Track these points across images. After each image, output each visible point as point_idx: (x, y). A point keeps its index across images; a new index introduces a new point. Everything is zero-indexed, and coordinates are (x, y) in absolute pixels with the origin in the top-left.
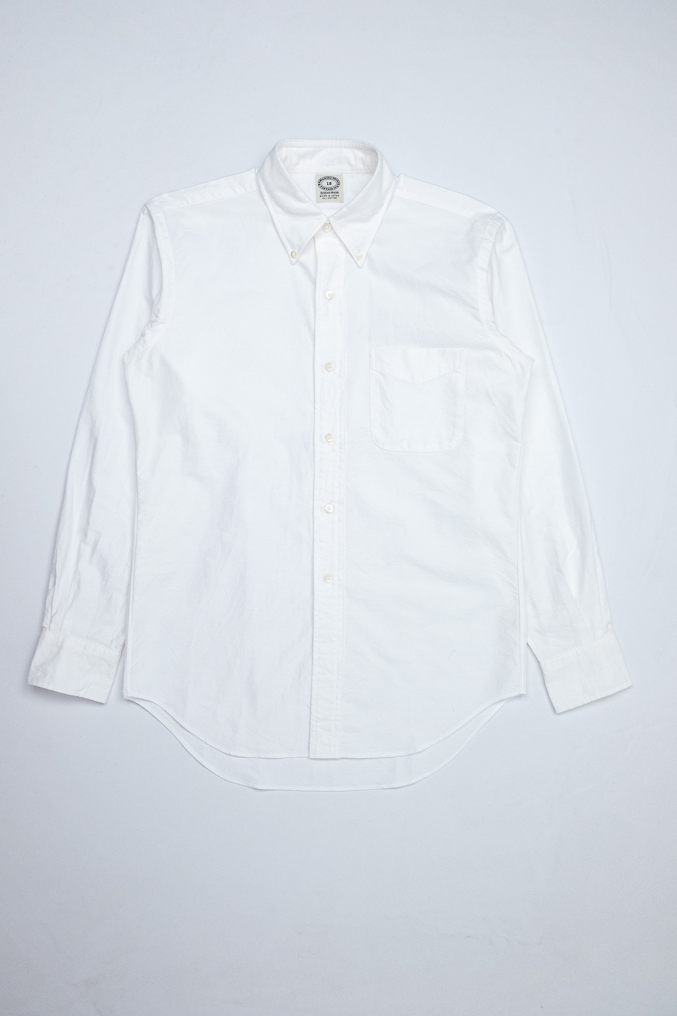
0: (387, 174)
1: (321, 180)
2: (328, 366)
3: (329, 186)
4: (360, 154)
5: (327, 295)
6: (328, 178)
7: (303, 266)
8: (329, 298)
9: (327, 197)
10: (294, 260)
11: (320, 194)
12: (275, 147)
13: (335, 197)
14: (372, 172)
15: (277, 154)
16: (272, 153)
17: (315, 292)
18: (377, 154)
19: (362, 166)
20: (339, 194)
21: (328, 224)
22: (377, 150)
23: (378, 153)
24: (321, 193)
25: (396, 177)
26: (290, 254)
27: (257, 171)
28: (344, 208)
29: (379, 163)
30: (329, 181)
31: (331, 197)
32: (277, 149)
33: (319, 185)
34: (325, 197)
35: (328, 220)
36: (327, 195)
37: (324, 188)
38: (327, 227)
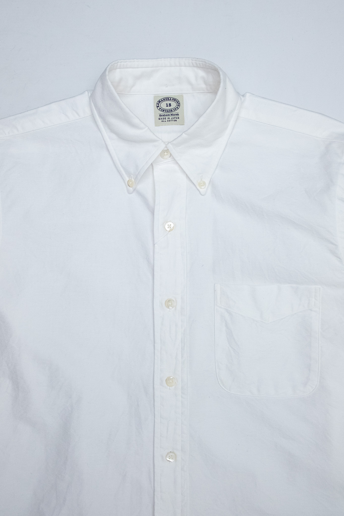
0: (231, 95)
1: (159, 102)
2: (169, 303)
3: (169, 108)
4: (201, 73)
5: (166, 227)
6: (168, 99)
7: (140, 195)
8: (168, 229)
9: (166, 120)
10: (131, 189)
11: (158, 117)
12: (106, 70)
13: (175, 119)
14: (215, 92)
15: (107, 78)
16: (103, 77)
17: (153, 222)
18: (219, 73)
19: (203, 86)
20: (180, 116)
21: (166, 151)
22: (219, 69)
23: (221, 73)
24: (160, 115)
25: (241, 97)
26: (126, 183)
27: (90, 95)
28: (184, 134)
29: (222, 84)
30: (168, 102)
31: (170, 119)
32: (107, 73)
33: (158, 107)
34: (164, 120)
35: (166, 147)
36: (167, 117)
37: (163, 111)
38: (166, 153)
